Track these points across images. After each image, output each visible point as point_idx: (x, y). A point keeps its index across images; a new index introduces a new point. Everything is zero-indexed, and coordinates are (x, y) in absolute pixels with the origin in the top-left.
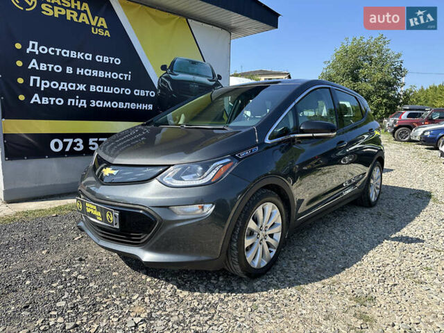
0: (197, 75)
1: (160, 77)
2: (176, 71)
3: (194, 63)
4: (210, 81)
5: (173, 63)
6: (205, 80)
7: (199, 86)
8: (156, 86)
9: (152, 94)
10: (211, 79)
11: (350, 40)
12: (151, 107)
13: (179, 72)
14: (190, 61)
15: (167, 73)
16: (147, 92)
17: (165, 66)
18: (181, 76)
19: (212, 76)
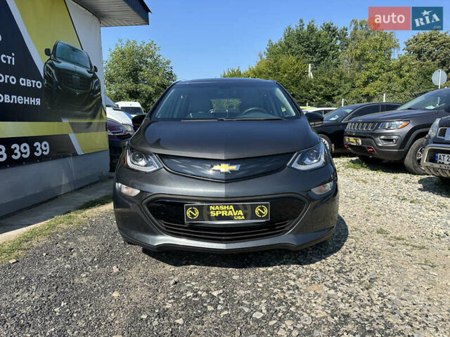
0: (78, 64)
1: (45, 64)
2: (60, 58)
3: (74, 50)
4: (89, 72)
5: (55, 47)
6: (84, 71)
7: (81, 78)
8: (42, 75)
9: (39, 85)
10: (89, 70)
11: (125, 43)
12: (38, 102)
13: (62, 59)
14: (71, 47)
15: (50, 59)
16: (34, 82)
17: (49, 50)
18: (64, 64)
19: (89, 67)
